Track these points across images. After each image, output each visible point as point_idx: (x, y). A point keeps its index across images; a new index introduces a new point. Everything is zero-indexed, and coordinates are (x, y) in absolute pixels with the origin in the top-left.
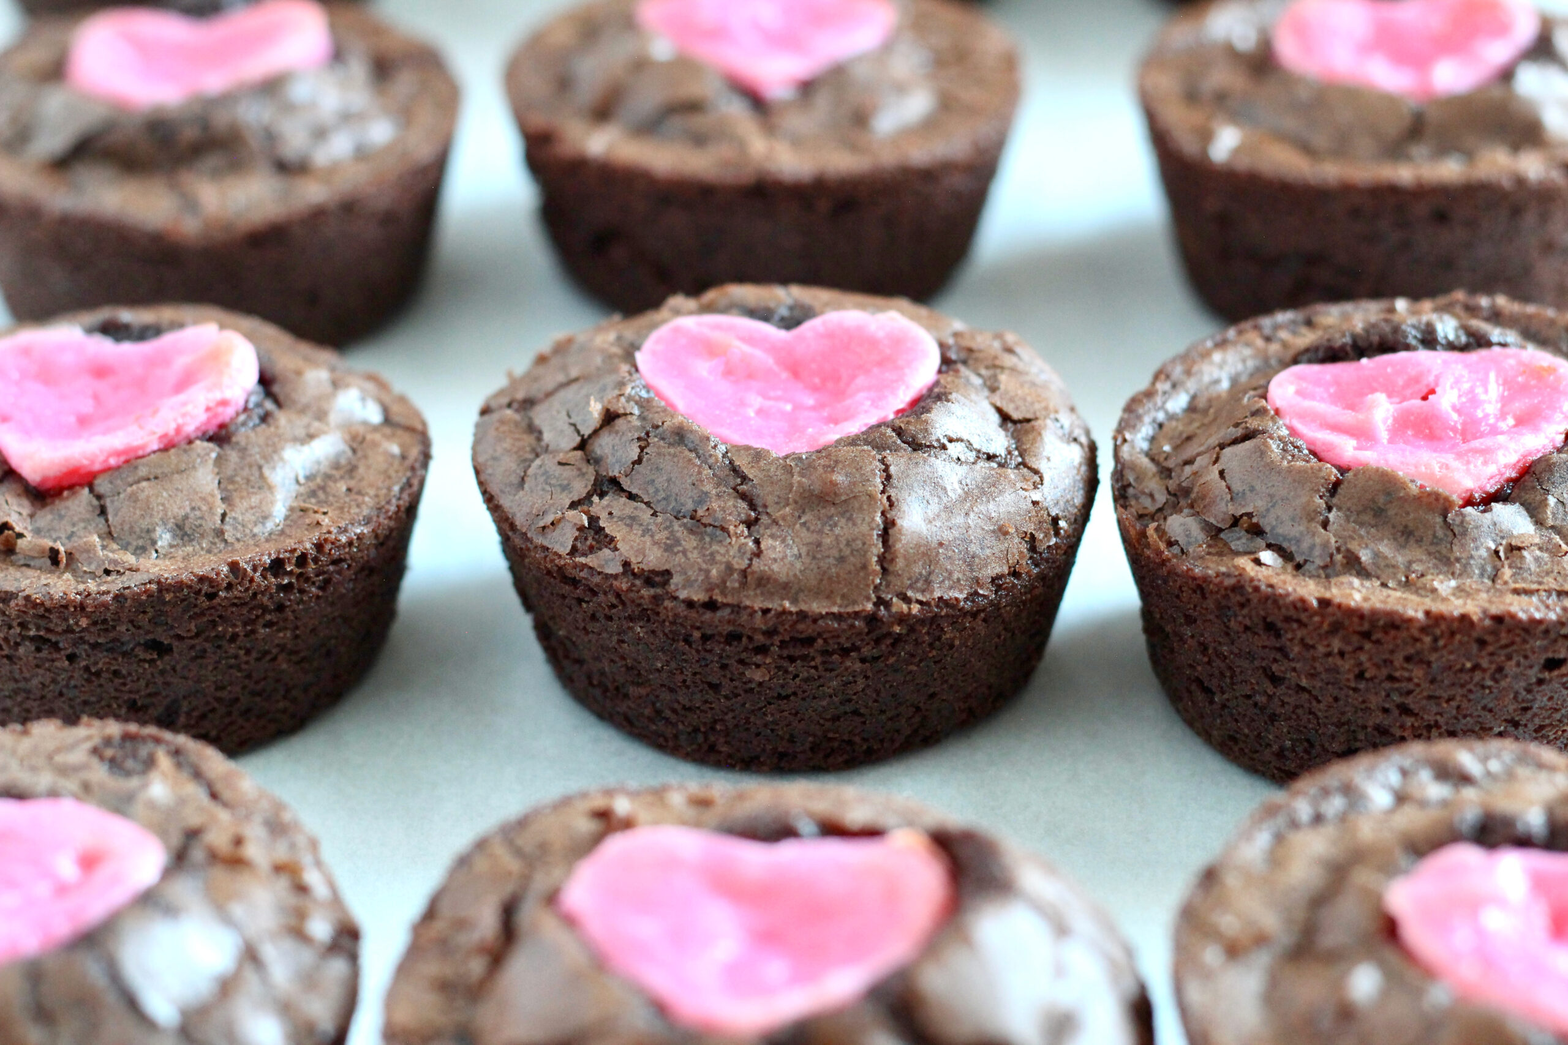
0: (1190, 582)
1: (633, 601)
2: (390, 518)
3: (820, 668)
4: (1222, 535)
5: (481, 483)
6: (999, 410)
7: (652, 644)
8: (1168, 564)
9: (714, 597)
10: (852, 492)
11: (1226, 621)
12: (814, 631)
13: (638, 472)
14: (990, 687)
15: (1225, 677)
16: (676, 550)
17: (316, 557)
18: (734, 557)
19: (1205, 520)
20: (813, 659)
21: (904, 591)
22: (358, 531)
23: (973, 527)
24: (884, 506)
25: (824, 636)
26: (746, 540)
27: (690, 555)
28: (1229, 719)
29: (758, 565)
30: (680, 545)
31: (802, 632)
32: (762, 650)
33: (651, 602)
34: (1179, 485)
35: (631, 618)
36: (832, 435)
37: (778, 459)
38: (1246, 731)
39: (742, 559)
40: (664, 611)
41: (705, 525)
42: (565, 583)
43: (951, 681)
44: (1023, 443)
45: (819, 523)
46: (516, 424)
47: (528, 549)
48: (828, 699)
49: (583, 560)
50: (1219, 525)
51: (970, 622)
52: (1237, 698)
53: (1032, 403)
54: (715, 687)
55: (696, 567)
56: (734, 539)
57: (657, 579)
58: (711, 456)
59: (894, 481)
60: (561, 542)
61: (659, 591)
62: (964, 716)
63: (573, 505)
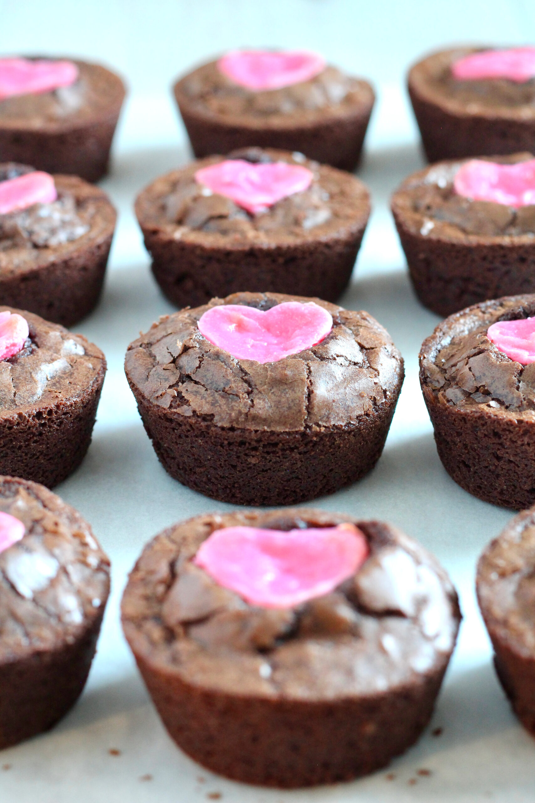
0: (459, 416)
1: (197, 428)
2: (89, 395)
3: (281, 457)
4: (471, 396)
5: (129, 379)
6: (359, 344)
7: (206, 448)
8: (448, 410)
9: (233, 425)
10: (294, 378)
11: (476, 433)
12: (278, 440)
13: (199, 372)
14: (357, 467)
15: (475, 459)
16: (216, 405)
17: (56, 411)
18: (242, 408)
19: (463, 390)
20: (278, 453)
21: (318, 422)
22: (75, 400)
23: (348, 393)
24: (308, 384)
25: (283, 442)
26: (247, 400)
27: (222, 407)
28: (478, 478)
29: (253, 411)
30: (218, 403)
31: (272, 440)
32: (255, 449)
33: (205, 428)
34: (450, 376)
35: (196, 436)
36: (285, 355)
37: (261, 365)
38: (486, 483)
39: (246, 408)
40: (211, 432)
41: (229, 394)
42: (167, 421)
43: (339, 464)
44: (370, 358)
45: (279, 392)
46: (144, 353)
47: (150, 407)
48: (285, 472)
49: (175, 410)
50: (470, 392)
51: (347, 436)
52: (481, 468)
53: (374, 341)
54: (234, 467)
55: (225, 412)
56: (242, 400)
57: (208, 418)
58: (231, 364)
59: (313, 374)
60: (165, 403)
61: (209, 423)
62: (346, 480)
63: (170, 387)
